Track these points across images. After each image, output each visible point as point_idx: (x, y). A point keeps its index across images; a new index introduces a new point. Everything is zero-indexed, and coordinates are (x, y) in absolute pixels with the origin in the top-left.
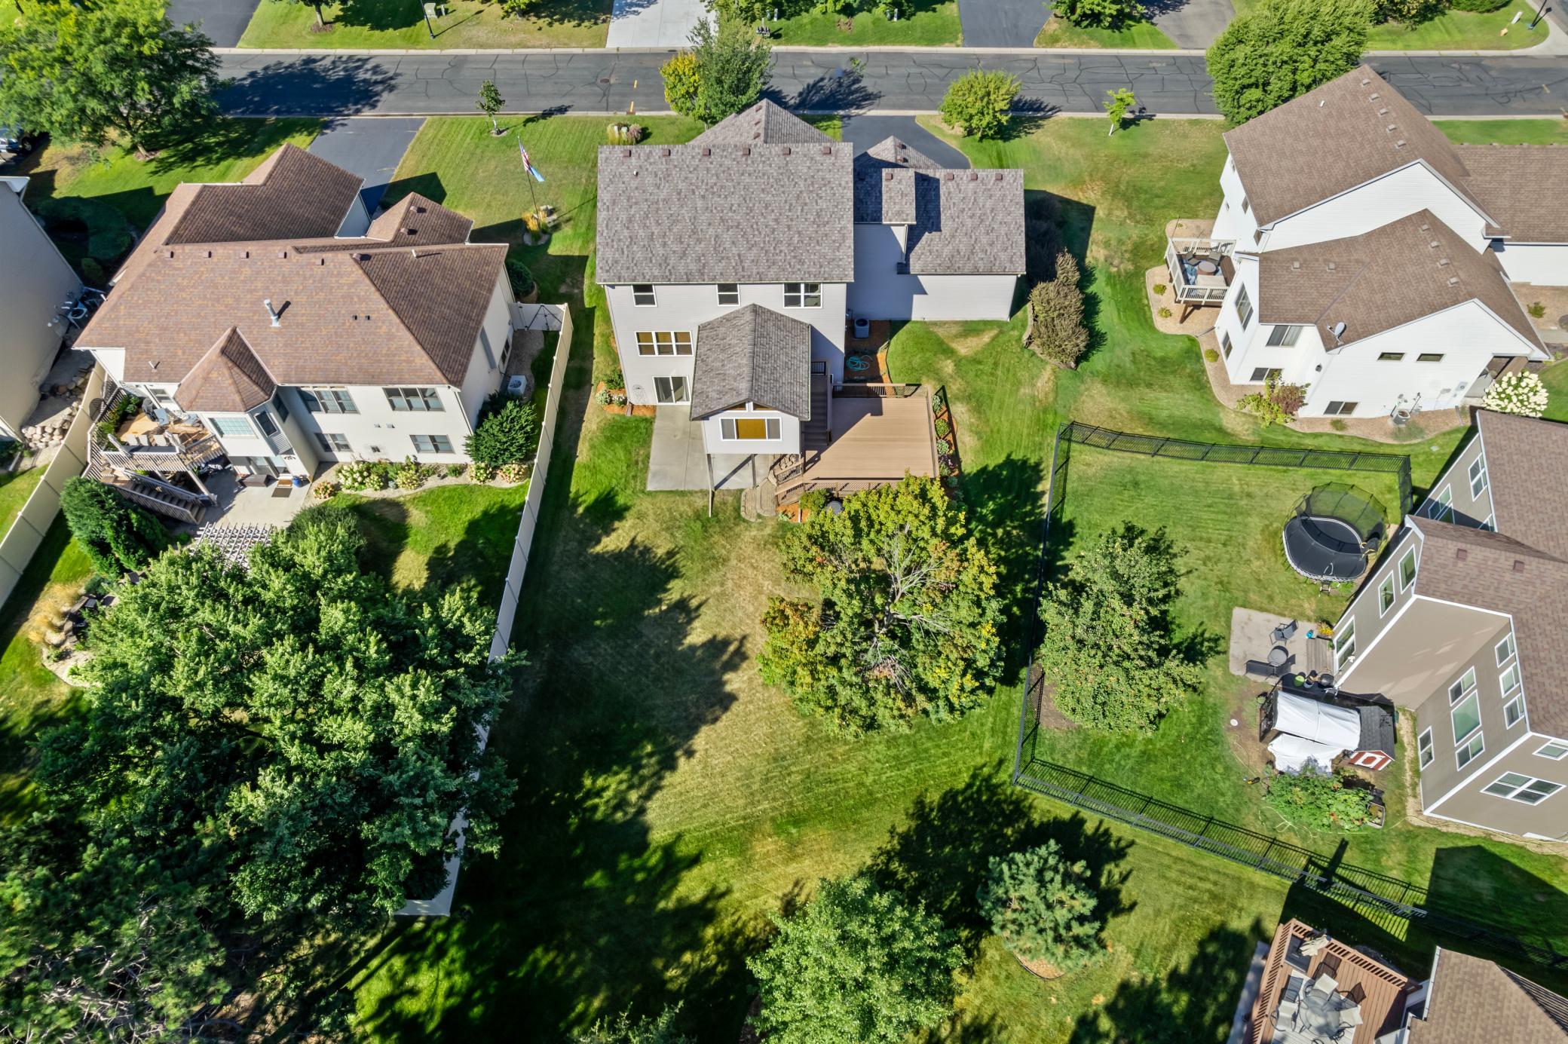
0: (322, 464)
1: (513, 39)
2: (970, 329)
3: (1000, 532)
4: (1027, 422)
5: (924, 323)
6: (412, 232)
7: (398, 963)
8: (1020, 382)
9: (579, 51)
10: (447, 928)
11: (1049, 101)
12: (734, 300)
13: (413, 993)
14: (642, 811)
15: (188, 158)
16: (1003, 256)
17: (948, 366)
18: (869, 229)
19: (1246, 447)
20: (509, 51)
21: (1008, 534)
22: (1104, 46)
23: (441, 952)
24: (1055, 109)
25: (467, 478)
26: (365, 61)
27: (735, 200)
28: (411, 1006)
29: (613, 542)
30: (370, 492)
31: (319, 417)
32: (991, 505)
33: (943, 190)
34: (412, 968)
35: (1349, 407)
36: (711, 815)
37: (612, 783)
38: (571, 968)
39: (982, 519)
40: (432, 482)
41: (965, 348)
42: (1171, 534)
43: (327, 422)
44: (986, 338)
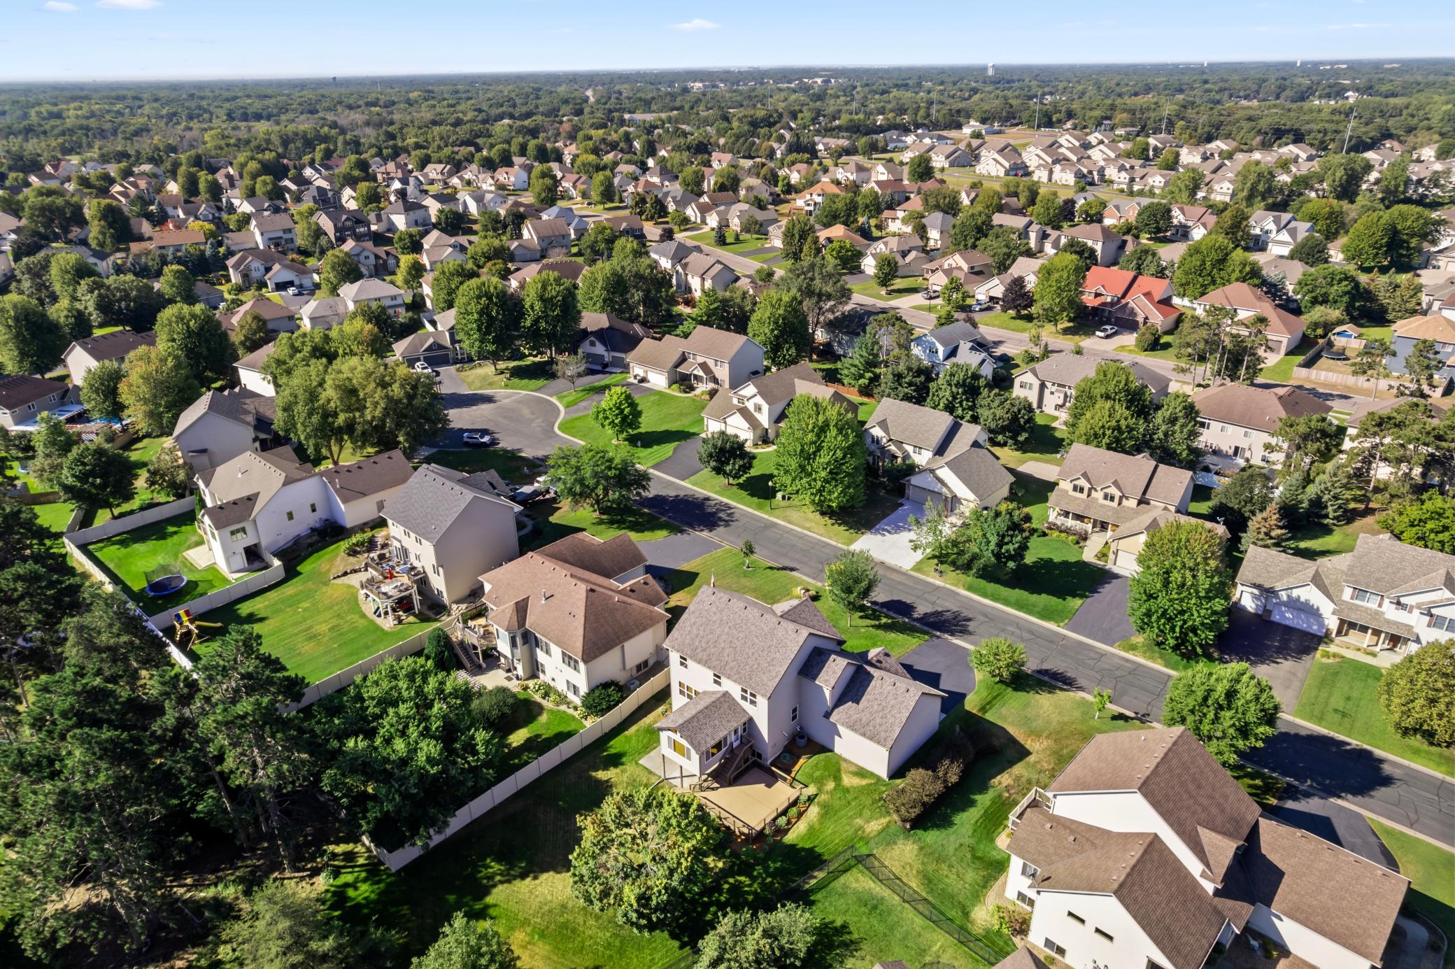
0: (534, 676)
1: (808, 525)
2: (861, 773)
3: (769, 880)
4: (844, 836)
5: (840, 757)
6: (632, 591)
7: (363, 875)
8: (861, 815)
9: (834, 543)
10: (389, 875)
11: (1081, 682)
12: (719, 684)
13: (356, 889)
14: (494, 886)
15: (611, 522)
16: (883, 735)
17: (831, 785)
18: (806, 681)
19: (970, 934)
20: (800, 530)
21: (772, 883)
22: (1166, 666)
23: (378, 882)
24: (1081, 688)
25: (576, 714)
26: (730, 508)
27: (742, 635)
28: (351, 893)
29: (601, 775)
30: (537, 698)
31: (538, 651)
32: (778, 864)
33: (873, 683)
34: (365, 880)
35: (1061, 951)
36: (515, 908)
37: (496, 867)
38: (409, 921)
39: (766, 868)
40: (563, 708)
41: (848, 781)
42: (865, 946)
43: (541, 656)
44: (864, 782)
